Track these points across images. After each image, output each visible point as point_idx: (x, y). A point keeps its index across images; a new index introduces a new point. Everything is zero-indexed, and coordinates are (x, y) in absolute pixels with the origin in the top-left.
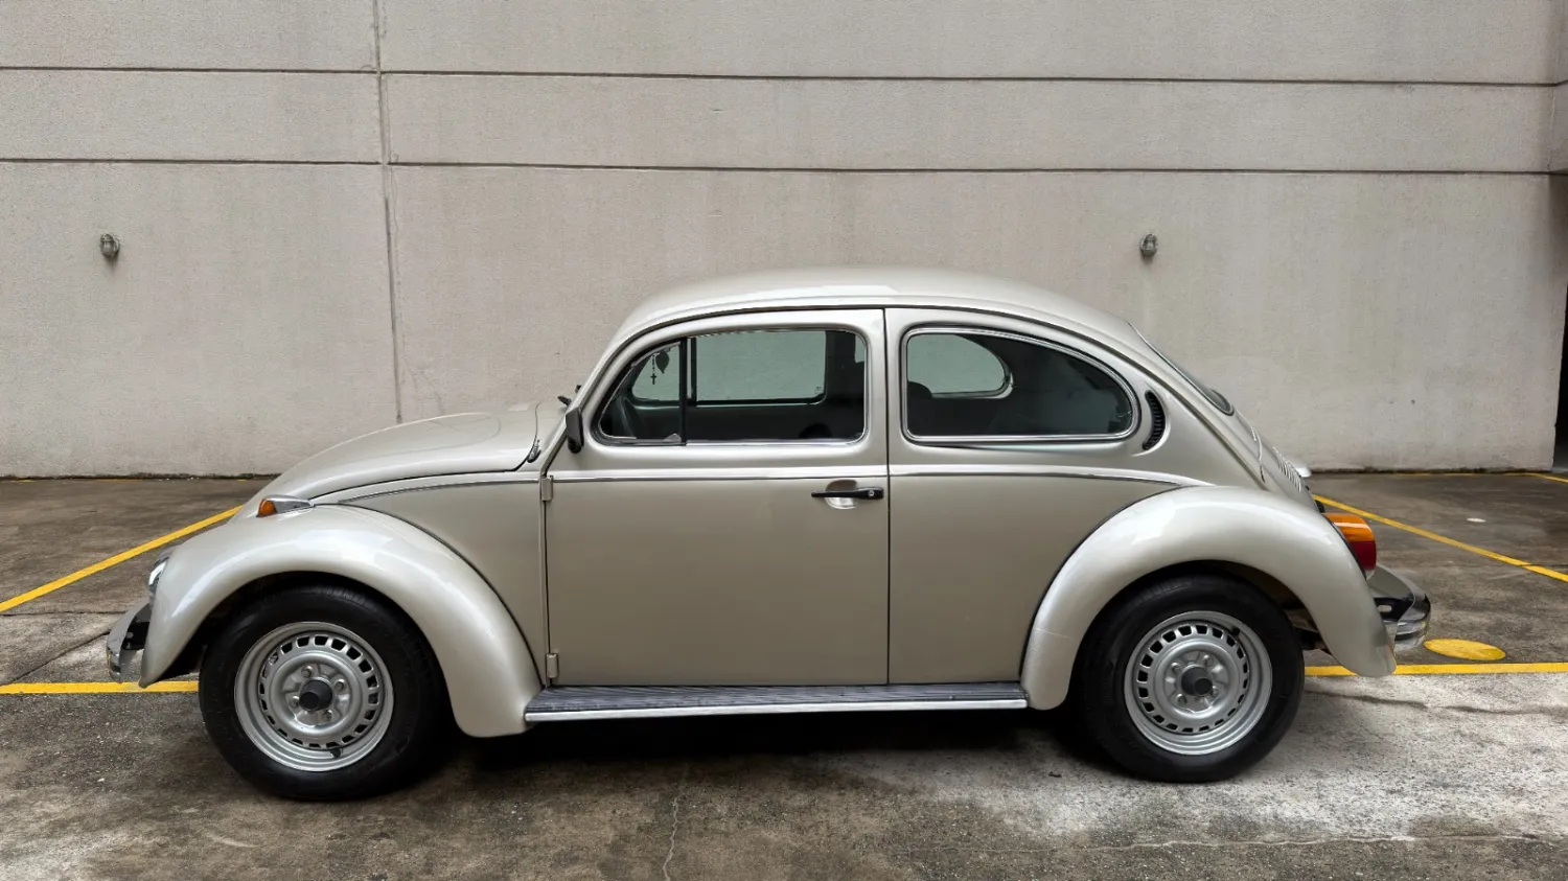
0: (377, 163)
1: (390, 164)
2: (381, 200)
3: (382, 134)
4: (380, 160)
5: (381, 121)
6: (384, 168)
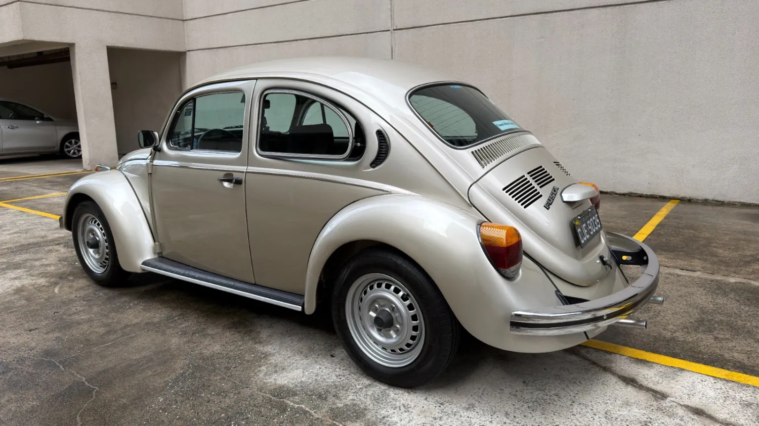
0: (389, 30)
1: (394, 30)
2: (390, 48)
3: (391, 16)
4: (390, 29)
5: (391, 10)
6: (392, 32)
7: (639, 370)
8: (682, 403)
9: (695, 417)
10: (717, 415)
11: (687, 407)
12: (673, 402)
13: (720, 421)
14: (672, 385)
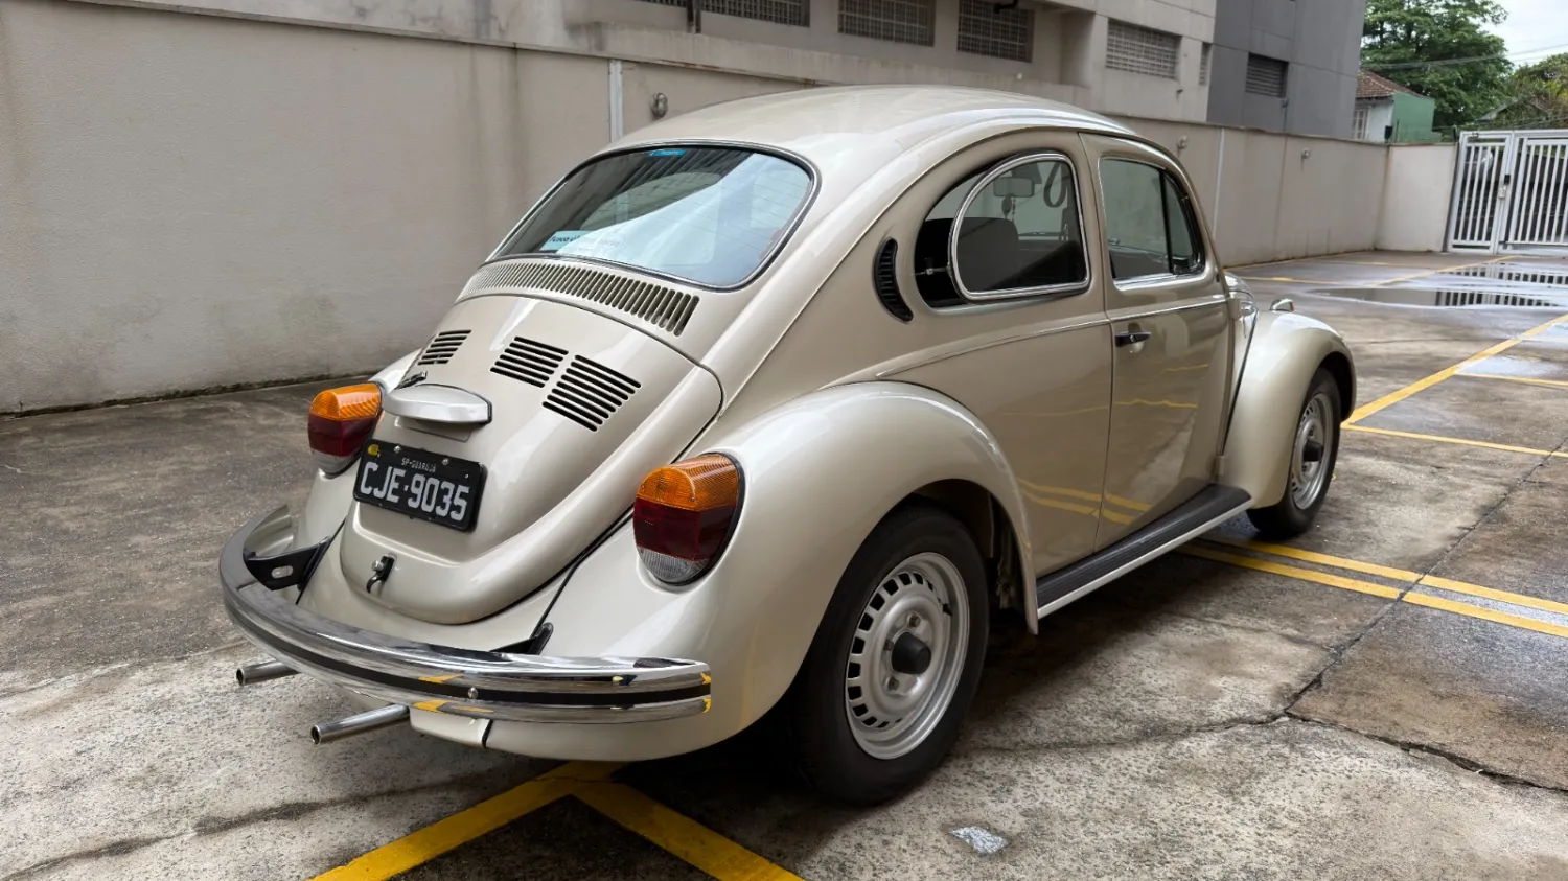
7: (313, 840)
8: (166, 842)
9: (117, 839)
10: (86, 866)
11: (148, 843)
12: (181, 834)
13: (72, 860)
14: (222, 859)
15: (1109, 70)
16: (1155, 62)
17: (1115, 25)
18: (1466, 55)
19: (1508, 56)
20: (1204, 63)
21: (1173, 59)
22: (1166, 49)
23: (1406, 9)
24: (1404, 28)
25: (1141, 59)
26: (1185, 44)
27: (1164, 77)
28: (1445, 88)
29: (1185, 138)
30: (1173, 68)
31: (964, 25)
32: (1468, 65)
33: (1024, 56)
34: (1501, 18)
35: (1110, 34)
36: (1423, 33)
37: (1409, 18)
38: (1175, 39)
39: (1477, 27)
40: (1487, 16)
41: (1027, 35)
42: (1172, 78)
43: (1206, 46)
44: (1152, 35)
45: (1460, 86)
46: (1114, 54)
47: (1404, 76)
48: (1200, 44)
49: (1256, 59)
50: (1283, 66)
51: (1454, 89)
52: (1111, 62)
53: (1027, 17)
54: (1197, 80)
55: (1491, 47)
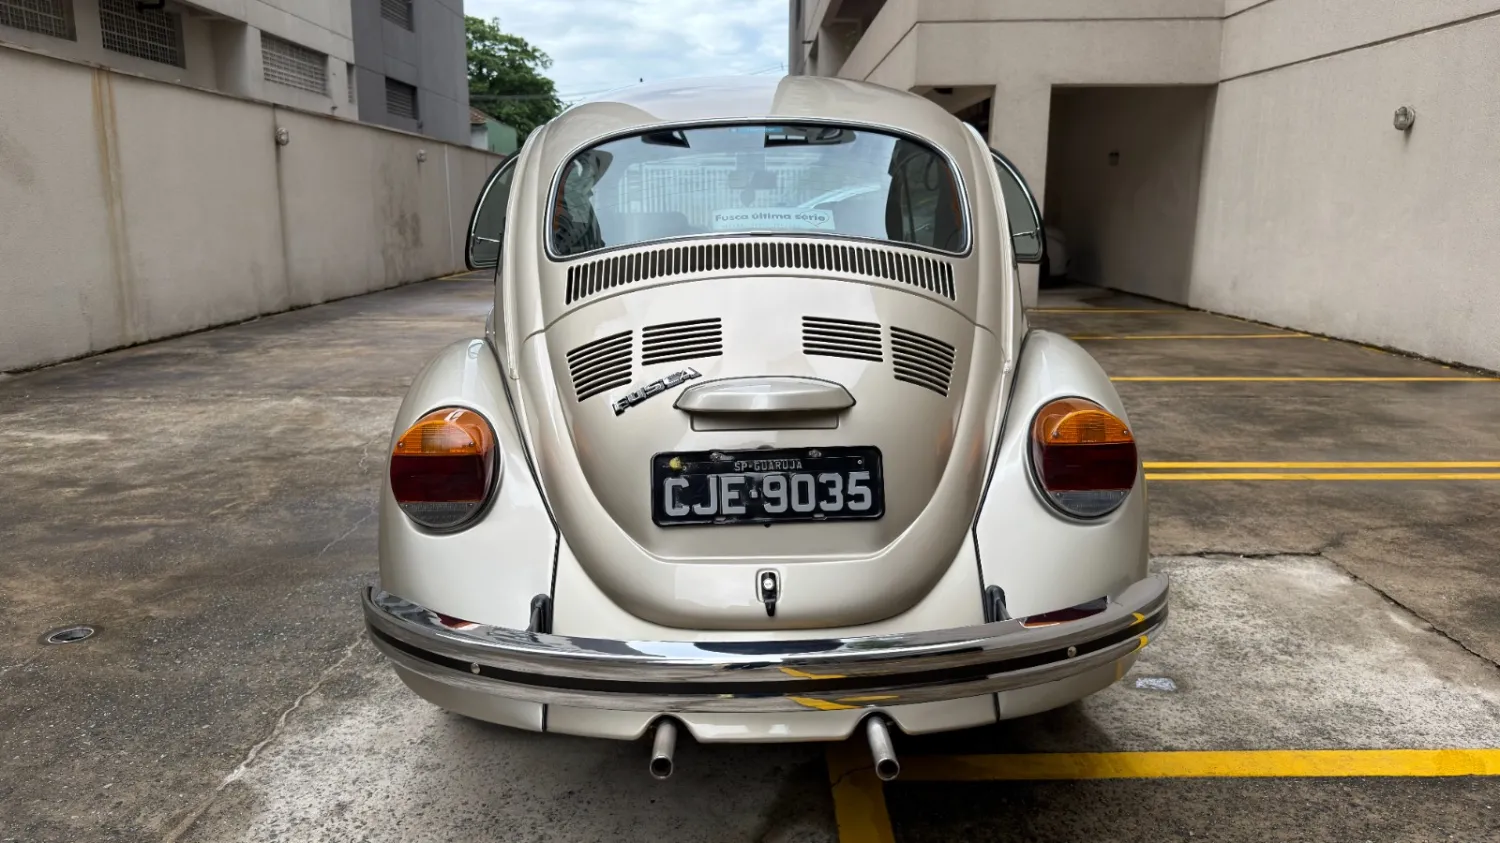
15: (267, 82)
16: (306, 78)
17: (267, 37)
18: (528, 93)
19: (558, 95)
20: (350, 81)
21: (324, 77)
22: (315, 66)
23: (474, 49)
24: (476, 65)
25: (294, 75)
26: (331, 61)
27: (318, 93)
28: (518, 119)
29: (422, 151)
30: (324, 85)
31: (107, 22)
32: (532, 101)
33: (177, 60)
34: (548, 63)
35: (263, 46)
36: (492, 70)
37: (481, 57)
38: (322, 57)
39: (533, 69)
40: (537, 61)
41: (176, 40)
42: (324, 94)
43: (350, 66)
44: (300, 52)
45: (529, 118)
46: (269, 67)
47: (485, 107)
48: (344, 64)
49: (391, 82)
50: (412, 90)
51: (525, 120)
52: (268, 75)
53: (172, 20)
54: (347, 99)
55: (546, 89)
